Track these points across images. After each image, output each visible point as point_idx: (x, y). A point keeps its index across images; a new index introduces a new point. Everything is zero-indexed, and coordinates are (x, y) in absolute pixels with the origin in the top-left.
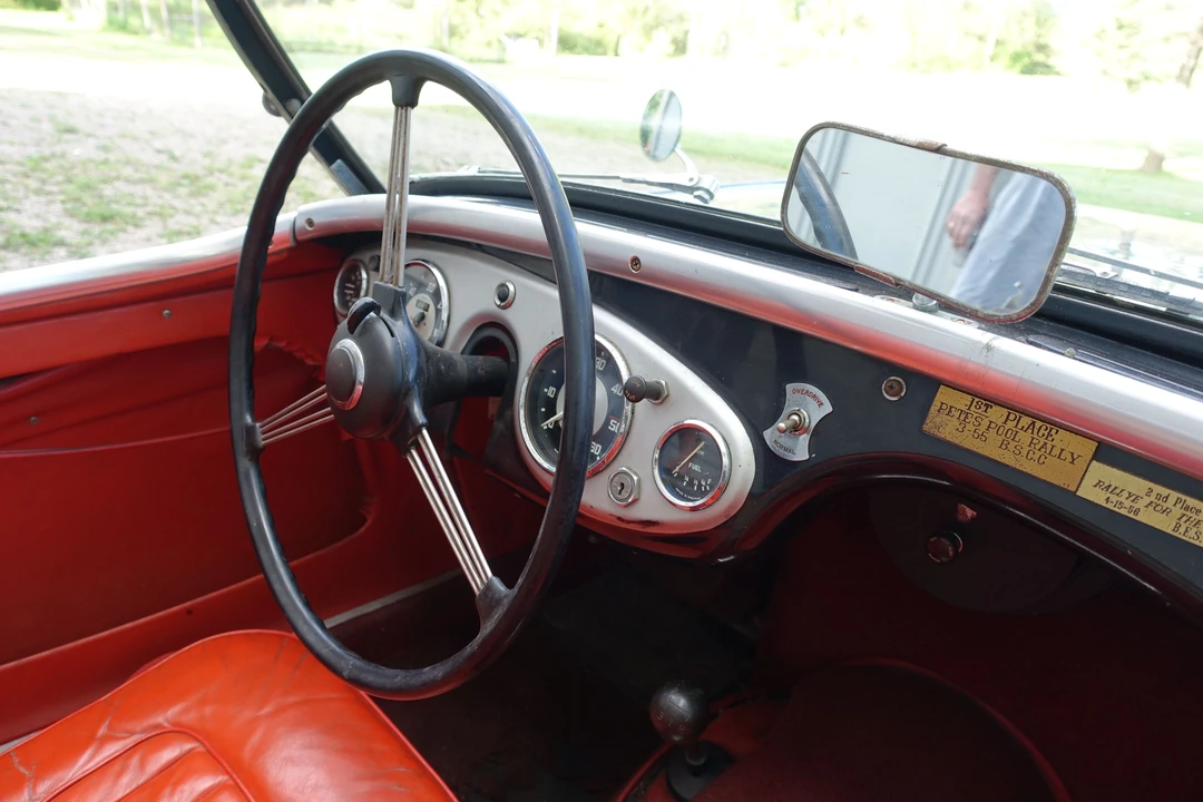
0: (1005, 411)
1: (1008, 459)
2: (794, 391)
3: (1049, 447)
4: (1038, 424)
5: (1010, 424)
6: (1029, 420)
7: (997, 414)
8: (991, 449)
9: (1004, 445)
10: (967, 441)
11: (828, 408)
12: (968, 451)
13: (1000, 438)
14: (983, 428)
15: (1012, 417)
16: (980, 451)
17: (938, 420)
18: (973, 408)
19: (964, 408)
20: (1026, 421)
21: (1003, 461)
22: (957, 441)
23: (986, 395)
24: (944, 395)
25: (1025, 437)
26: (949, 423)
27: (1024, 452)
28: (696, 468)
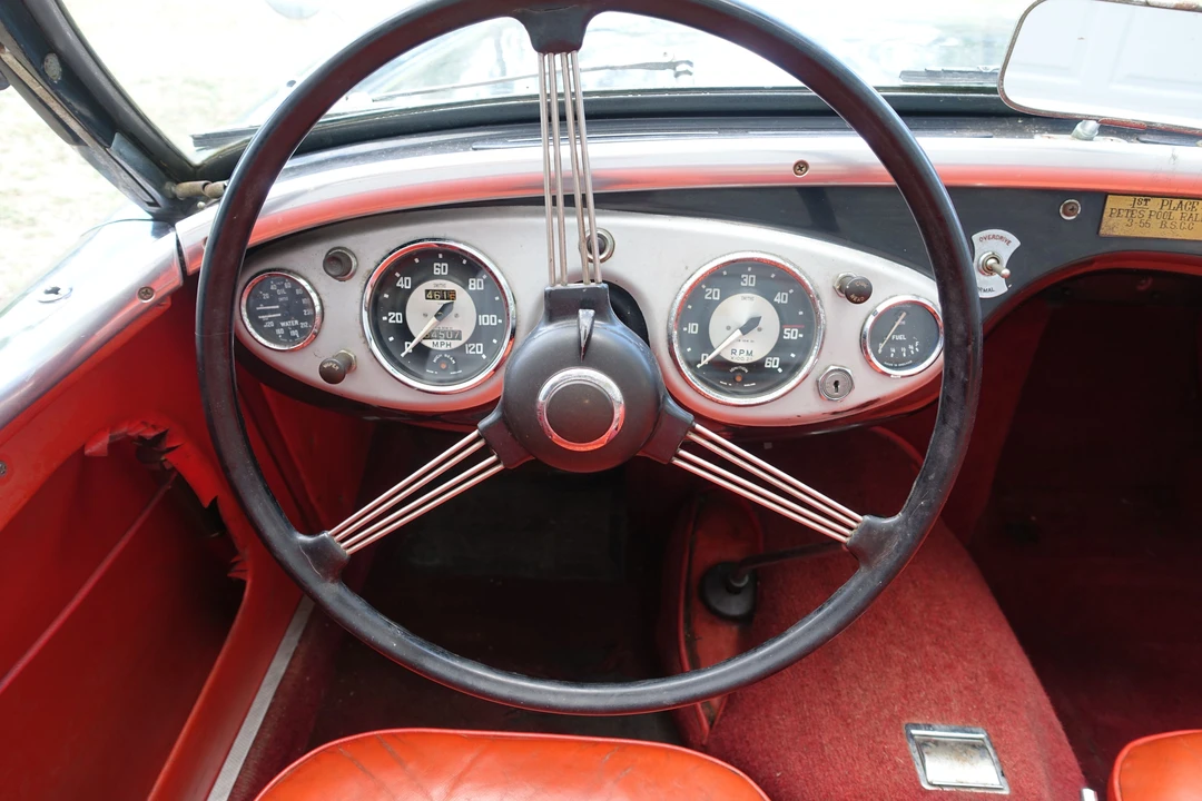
0: (1160, 200)
1: (1168, 234)
2: (981, 239)
3: (1194, 216)
4: (1185, 201)
5: (1165, 208)
6: (1178, 201)
7: (1155, 203)
8: (1155, 231)
9: (1163, 225)
10: (1136, 232)
11: (1016, 243)
12: (1136, 238)
13: (1160, 221)
14: (1146, 218)
15: (1165, 203)
16: (1147, 235)
17: (1111, 222)
18: (1136, 205)
19: (1130, 208)
20: (1176, 202)
21: (1164, 236)
22: (1127, 234)
23: (1144, 193)
24: (1111, 202)
25: (1177, 215)
26: (1119, 223)
27: (1178, 226)
28: (901, 337)
